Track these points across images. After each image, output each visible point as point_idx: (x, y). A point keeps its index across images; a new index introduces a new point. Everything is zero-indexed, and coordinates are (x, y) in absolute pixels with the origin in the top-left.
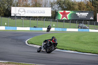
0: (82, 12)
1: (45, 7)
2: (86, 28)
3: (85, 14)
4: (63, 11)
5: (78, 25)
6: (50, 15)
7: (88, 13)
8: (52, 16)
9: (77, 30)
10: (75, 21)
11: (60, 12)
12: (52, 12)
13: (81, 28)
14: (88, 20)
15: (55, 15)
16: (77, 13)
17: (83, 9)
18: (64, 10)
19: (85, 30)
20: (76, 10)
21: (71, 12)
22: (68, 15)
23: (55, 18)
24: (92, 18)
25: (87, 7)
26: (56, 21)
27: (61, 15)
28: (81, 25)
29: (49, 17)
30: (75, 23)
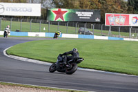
0: (85, 11)
1: (32, 2)
2: (90, 34)
3: (88, 14)
4: (57, 10)
5: (78, 29)
6: (39, 14)
7: (92, 13)
8: (42, 16)
9: (76, 36)
10: (75, 23)
11: (53, 10)
12: (42, 10)
13: (83, 33)
14: (93, 23)
15: (46, 14)
16: (77, 13)
17: (86, 7)
18: (59, 7)
19: (87, 37)
20: (76, 8)
21: (68, 11)
22: (64, 15)
23: (46, 19)
24: (98, 20)
25: (92, 4)
26: (48, 23)
27: (55, 15)
28: (82, 29)
29: (37, 18)
30: (75, 26)
